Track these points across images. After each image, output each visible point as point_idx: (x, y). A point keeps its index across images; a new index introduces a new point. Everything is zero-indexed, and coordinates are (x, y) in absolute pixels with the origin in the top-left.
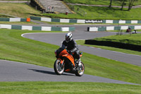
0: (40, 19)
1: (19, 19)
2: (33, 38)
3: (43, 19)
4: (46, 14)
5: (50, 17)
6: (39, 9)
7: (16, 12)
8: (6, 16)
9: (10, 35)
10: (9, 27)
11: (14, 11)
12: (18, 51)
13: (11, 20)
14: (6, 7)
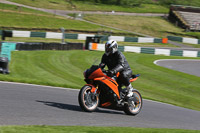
0: (181, 40)
1: (151, 40)
2: (170, 67)
3: (186, 40)
4: (190, 33)
5: (196, 37)
6: (181, 25)
7: (147, 29)
8: (134, 35)
9: (137, 62)
10: (137, 50)
11: (145, 28)
12: (149, 85)
13: (141, 40)
14: (133, 22)
